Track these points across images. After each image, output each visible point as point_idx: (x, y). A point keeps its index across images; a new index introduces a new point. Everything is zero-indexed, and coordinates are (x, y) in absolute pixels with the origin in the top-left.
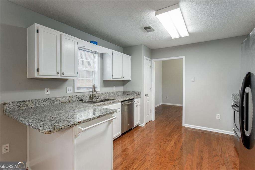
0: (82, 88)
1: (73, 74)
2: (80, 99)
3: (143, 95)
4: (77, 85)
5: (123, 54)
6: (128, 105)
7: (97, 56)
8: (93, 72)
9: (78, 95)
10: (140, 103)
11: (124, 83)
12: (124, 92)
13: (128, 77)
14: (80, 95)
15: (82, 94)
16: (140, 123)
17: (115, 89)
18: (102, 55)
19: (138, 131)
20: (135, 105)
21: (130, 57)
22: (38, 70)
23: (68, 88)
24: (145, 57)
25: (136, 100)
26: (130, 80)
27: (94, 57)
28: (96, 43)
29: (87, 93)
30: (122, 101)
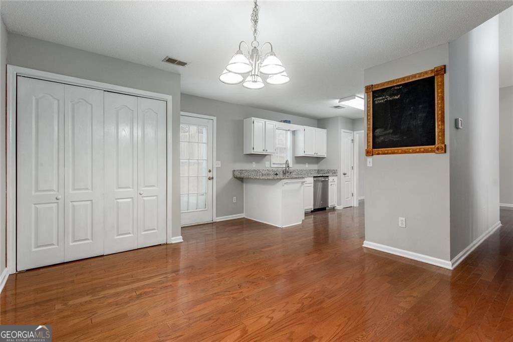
0: (277, 164)
1: (272, 151)
2: (275, 173)
3: (340, 173)
4: (273, 161)
5: (316, 128)
6: (322, 181)
7: (289, 133)
8: (285, 149)
9: (274, 169)
10: (336, 183)
11: (317, 160)
12: (318, 170)
13: (322, 153)
14: (275, 169)
15: (277, 169)
16: (336, 205)
17: (307, 167)
18: (294, 132)
19: (335, 213)
20: (330, 184)
21: (325, 131)
22: (253, 149)
23: (266, 162)
24: (343, 130)
25: (330, 179)
26: (326, 156)
27: (286, 134)
28: (289, 122)
29: (280, 169)
30: (314, 177)
